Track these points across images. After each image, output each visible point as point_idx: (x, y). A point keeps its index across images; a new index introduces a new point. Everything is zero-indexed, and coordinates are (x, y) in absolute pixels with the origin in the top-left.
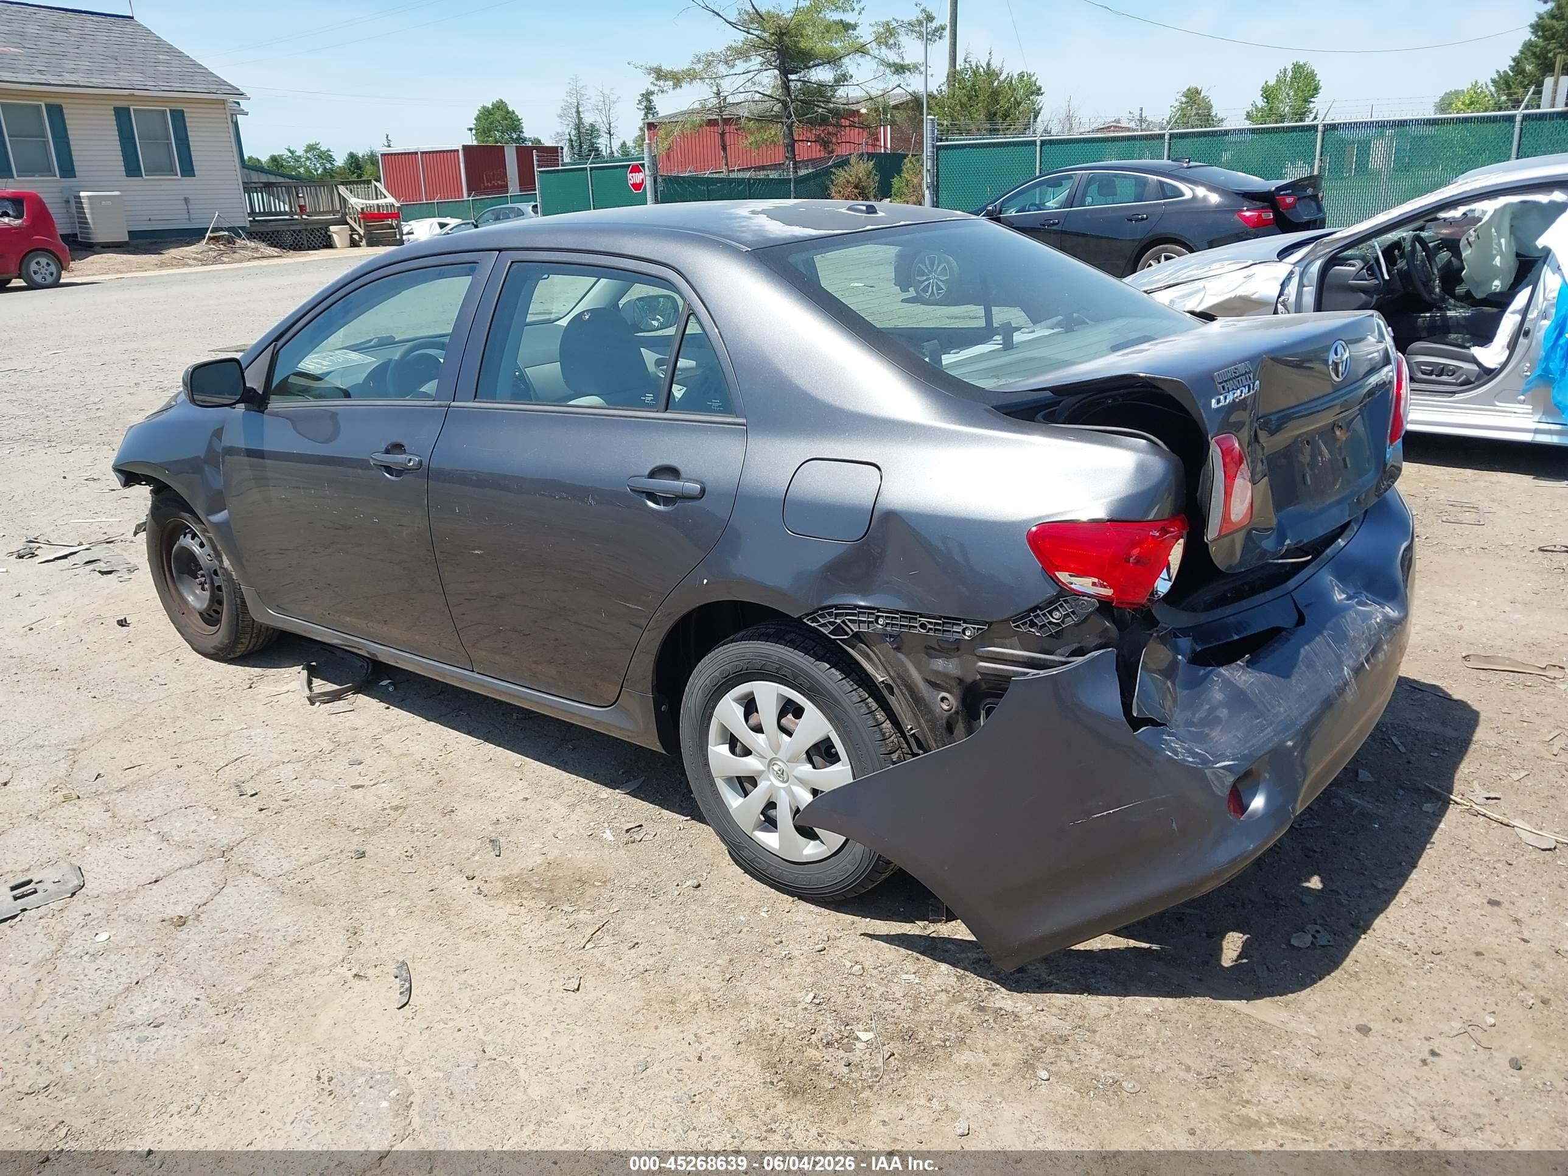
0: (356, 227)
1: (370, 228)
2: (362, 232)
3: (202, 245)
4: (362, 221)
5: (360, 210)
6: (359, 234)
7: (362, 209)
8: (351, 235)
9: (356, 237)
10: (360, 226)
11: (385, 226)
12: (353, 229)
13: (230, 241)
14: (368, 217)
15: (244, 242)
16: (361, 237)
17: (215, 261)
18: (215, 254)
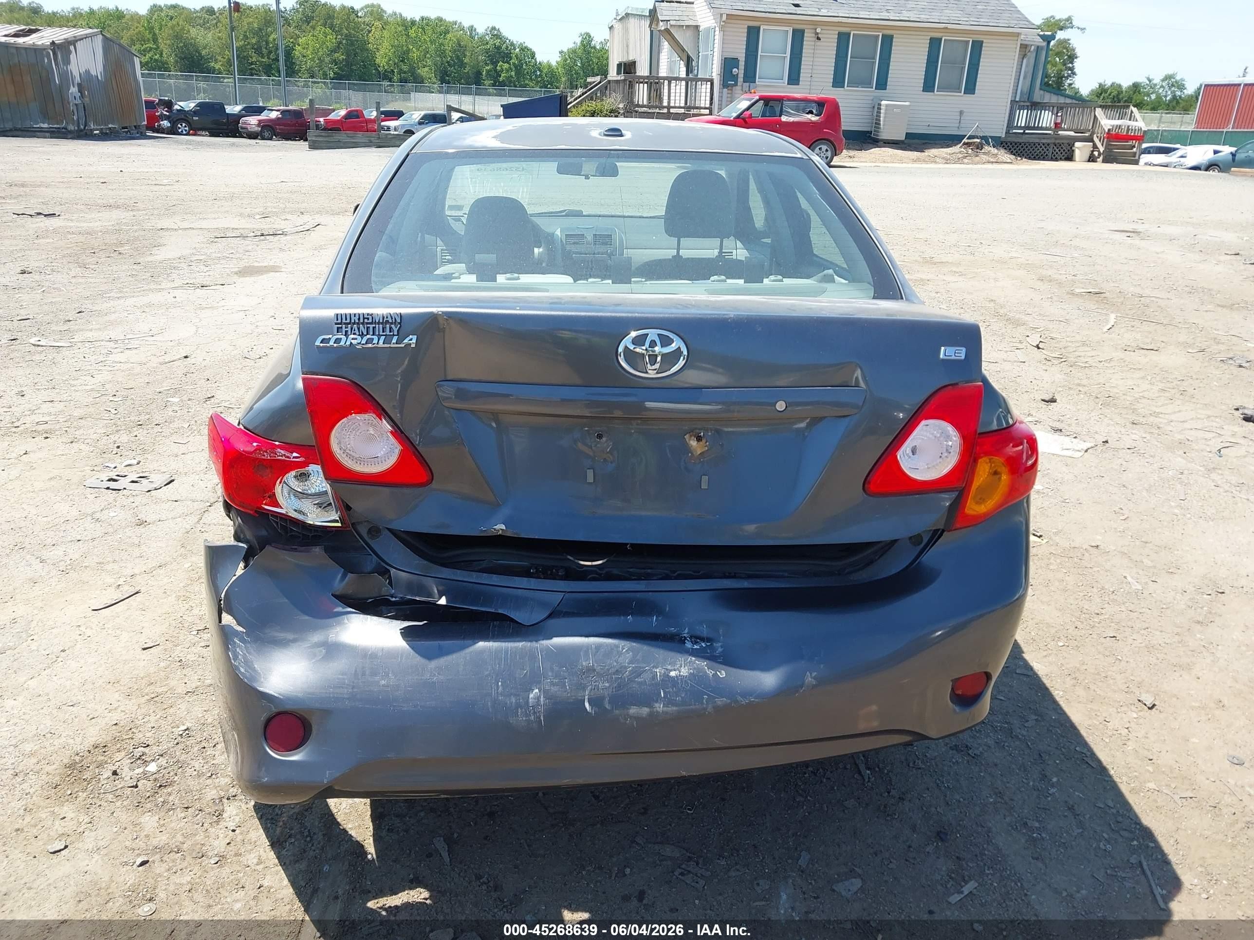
0: (1099, 144)
1: (1110, 147)
2: (1102, 149)
3: (956, 149)
4: (1105, 140)
5: (1107, 131)
6: (1099, 151)
7: (1109, 130)
8: (1093, 151)
9: (1096, 153)
10: (1102, 145)
11: (1128, 147)
12: (1095, 147)
13: (980, 147)
14: (1113, 137)
15: (990, 149)
16: (1099, 155)
17: (959, 161)
18: (961, 156)
